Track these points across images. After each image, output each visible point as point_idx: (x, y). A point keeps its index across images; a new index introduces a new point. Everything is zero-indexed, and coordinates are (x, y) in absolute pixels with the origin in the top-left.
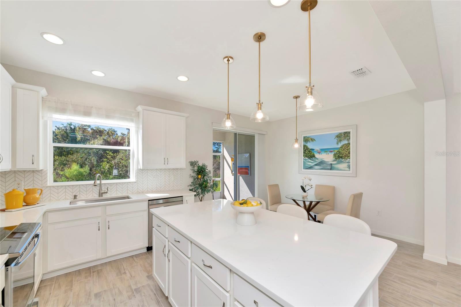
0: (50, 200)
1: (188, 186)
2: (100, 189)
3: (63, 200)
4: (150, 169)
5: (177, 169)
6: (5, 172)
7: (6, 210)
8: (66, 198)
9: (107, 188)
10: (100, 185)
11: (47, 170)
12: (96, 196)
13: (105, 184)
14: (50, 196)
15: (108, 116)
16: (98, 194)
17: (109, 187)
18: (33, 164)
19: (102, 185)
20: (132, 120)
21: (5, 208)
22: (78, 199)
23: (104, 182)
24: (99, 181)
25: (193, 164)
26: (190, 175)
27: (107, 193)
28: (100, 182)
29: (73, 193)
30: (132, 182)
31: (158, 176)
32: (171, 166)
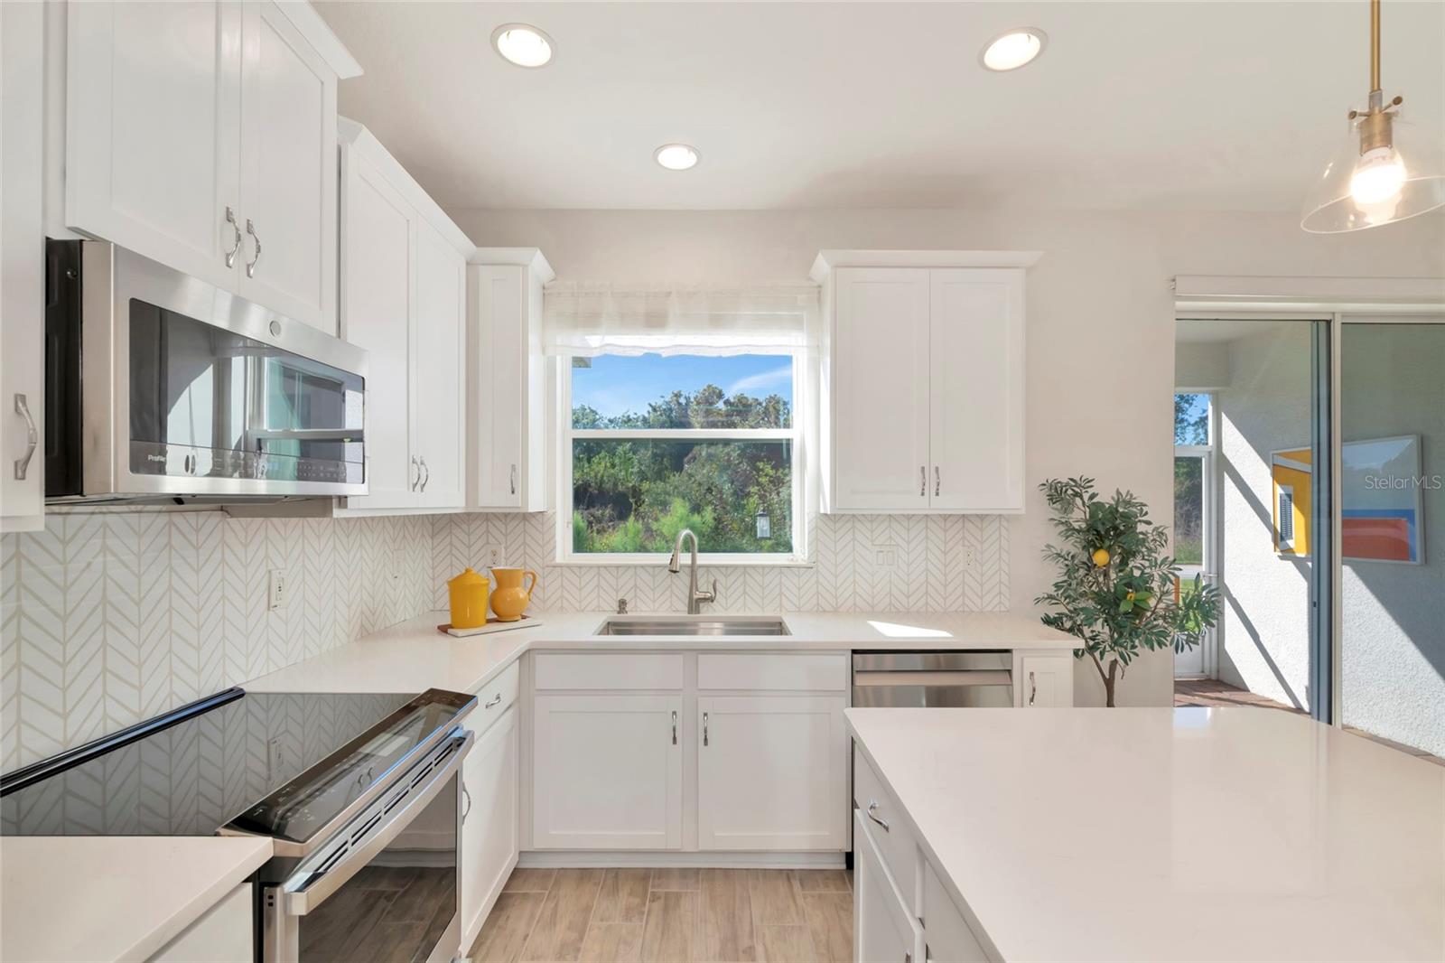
0: (562, 608)
1: (1038, 600)
2: (693, 585)
3: (593, 611)
4: (863, 515)
5: (982, 517)
6: (446, 515)
7: (450, 631)
8: (599, 606)
9: (712, 582)
10: (692, 571)
11: (555, 513)
12: (679, 611)
13: (708, 567)
14: (562, 597)
16: (687, 601)
17: (721, 579)
18: (513, 492)
19: (700, 573)
20: (796, 323)
21: (449, 623)
22: (629, 614)
23: (704, 559)
24: (690, 554)
25: (1059, 494)
26: (1049, 546)
27: (712, 601)
28: (693, 559)
29: (617, 591)
30: (799, 567)
31: (898, 545)
32: (950, 503)
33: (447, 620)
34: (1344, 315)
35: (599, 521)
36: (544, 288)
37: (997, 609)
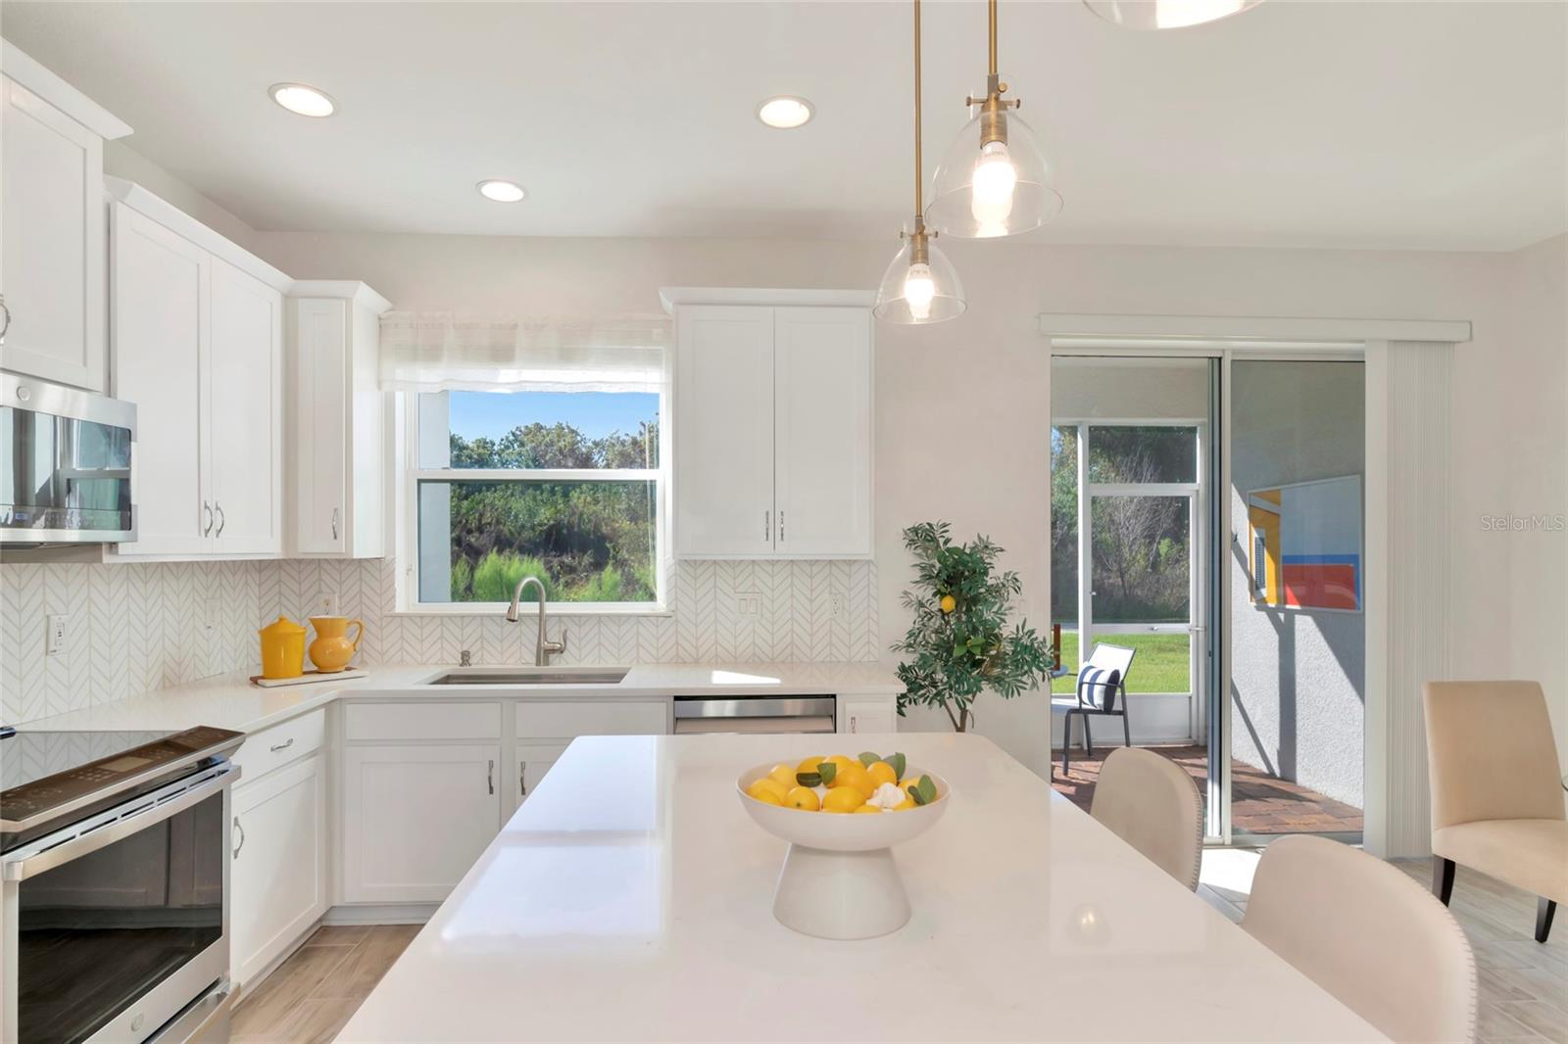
0: (402, 661)
1: (898, 648)
2: (542, 635)
3: (436, 664)
4: (725, 561)
5: (850, 563)
6: (260, 561)
7: (260, 681)
8: (439, 658)
9: (563, 630)
10: (540, 620)
11: (394, 559)
12: (527, 663)
13: (560, 616)
14: (402, 649)
15: (567, 356)
16: (535, 649)
17: (573, 629)
18: (335, 537)
19: (549, 622)
20: (653, 359)
21: (261, 674)
22: (473, 667)
23: (552, 608)
24: (538, 603)
25: (923, 537)
26: (906, 593)
27: (562, 652)
28: (541, 608)
29: (462, 643)
30: (658, 616)
31: (762, 593)
33: (259, 672)
34: (1235, 352)
35: (572, 570)
36: (380, 319)
37: (866, 659)
